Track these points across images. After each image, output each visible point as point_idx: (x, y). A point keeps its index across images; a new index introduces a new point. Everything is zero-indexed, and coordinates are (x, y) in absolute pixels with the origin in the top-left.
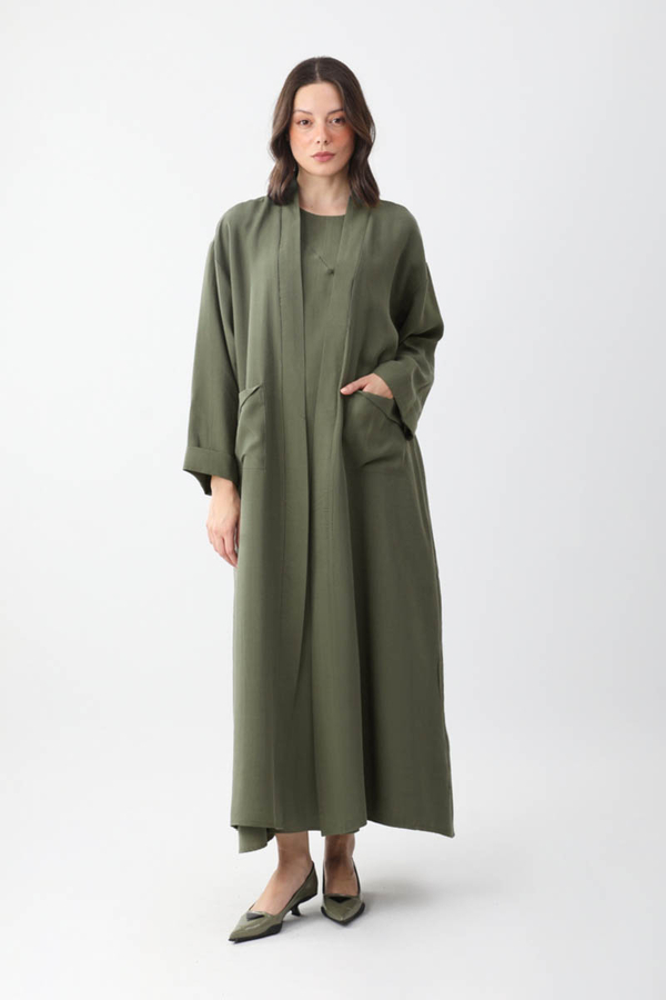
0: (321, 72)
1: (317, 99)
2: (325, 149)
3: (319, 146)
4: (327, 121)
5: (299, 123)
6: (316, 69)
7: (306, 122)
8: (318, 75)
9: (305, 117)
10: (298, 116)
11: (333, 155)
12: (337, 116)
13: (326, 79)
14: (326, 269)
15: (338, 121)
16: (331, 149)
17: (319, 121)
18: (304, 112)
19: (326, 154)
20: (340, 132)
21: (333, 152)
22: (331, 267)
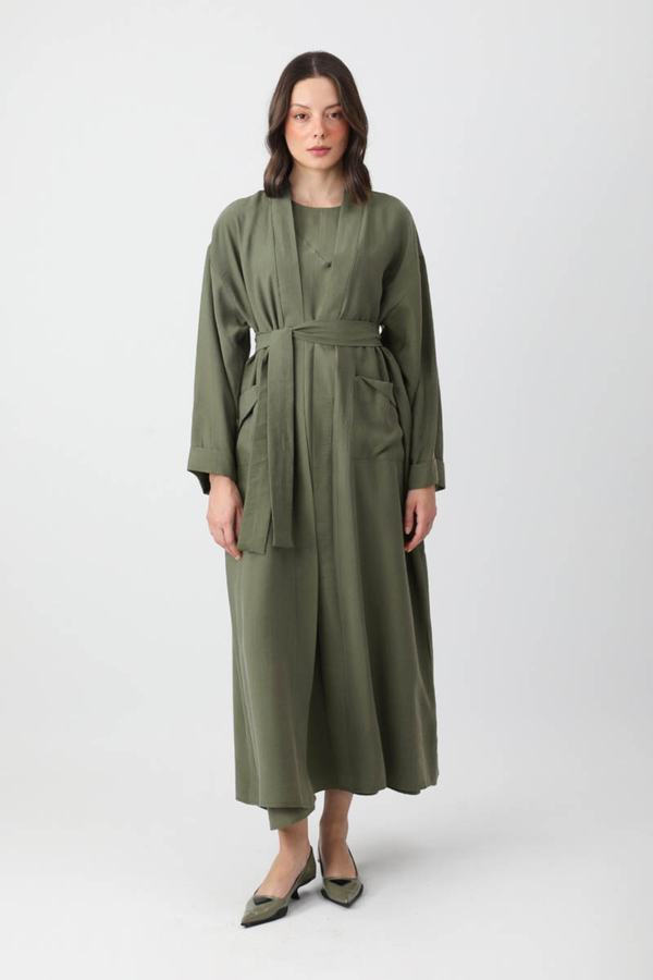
0: (318, 66)
1: (313, 94)
2: (321, 144)
3: (316, 140)
4: (324, 115)
5: (296, 117)
6: (313, 63)
7: (303, 116)
8: (315, 69)
9: (302, 111)
10: (295, 109)
11: (329, 149)
12: (333, 111)
13: (324, 74)
14: (323, 263)
15: (334, 115)
16: (327, 143)
17: (316, 115)
18: (302, 106)
19: (322, 148)
20: (336, 125)
21: (329, 146)
22: (328, 261)
